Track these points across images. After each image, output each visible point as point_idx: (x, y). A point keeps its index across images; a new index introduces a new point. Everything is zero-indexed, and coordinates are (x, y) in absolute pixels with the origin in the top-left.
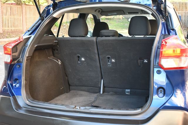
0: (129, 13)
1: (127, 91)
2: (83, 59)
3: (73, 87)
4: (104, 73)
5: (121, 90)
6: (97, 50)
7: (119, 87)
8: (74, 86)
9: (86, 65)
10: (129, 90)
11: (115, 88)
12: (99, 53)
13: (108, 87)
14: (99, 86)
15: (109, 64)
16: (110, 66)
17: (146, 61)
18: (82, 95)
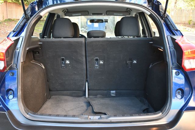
0: (93, 14)
1: (112, 93)
2: (68, 62)
3: (53, 92)
4: (89, 75)
5: (106, 91)
6: (84, 52)
7: (104, 89)
8: (55, 91)
9: (70, 68)
10: (114, 92)
11: (100, 90)
12: (87, 55)
13: (92, 89)
14: (84, 89)
15: (96, 67)
16: (98, 68)
17: (135, 62)
18: (66, 100)
